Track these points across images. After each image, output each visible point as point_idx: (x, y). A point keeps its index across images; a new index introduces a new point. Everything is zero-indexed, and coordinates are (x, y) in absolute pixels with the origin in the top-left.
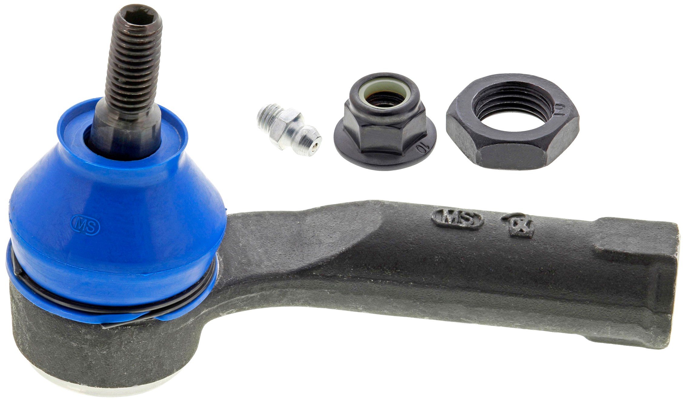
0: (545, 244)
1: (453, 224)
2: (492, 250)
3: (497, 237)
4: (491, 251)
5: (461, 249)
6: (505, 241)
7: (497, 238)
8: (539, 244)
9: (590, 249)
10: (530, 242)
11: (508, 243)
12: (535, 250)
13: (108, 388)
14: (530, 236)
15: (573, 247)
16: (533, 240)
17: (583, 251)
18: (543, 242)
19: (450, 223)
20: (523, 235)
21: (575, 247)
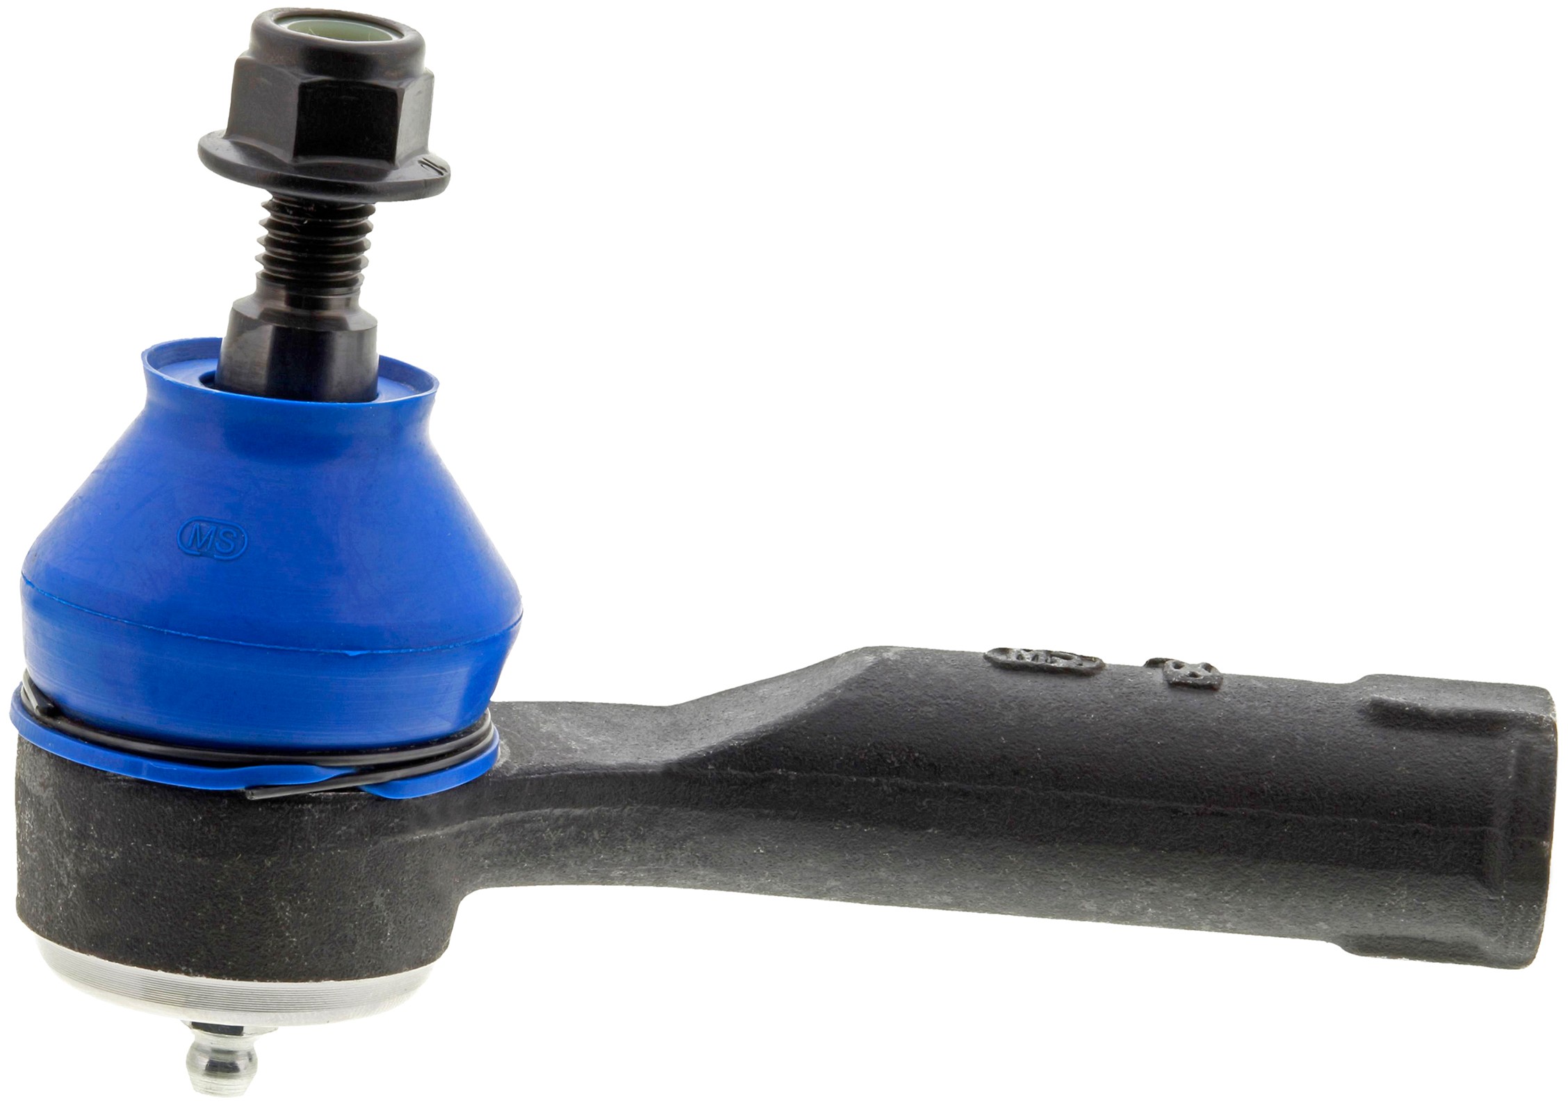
0: (1249, 701)
1: (1035, 662)
2: (1130, 709)
3: (1138, 687)
4: (1126, 712)
5: (1058, 708)
6: (1158, 694)
7: (1139, 689)
8: (1236, 700)
9: (1354, 709)
10: (1216, 696)
11: (1163, 698)
12: (1227, 711)
13: (252, 980)
14: (1214, 684)
15: (1315, 705)
16: (1221, 693)
17: (1338, 712)
18: (1244, 696)
19: (1029, 661)
20: (1198, 682)
21: (1318, 706)
